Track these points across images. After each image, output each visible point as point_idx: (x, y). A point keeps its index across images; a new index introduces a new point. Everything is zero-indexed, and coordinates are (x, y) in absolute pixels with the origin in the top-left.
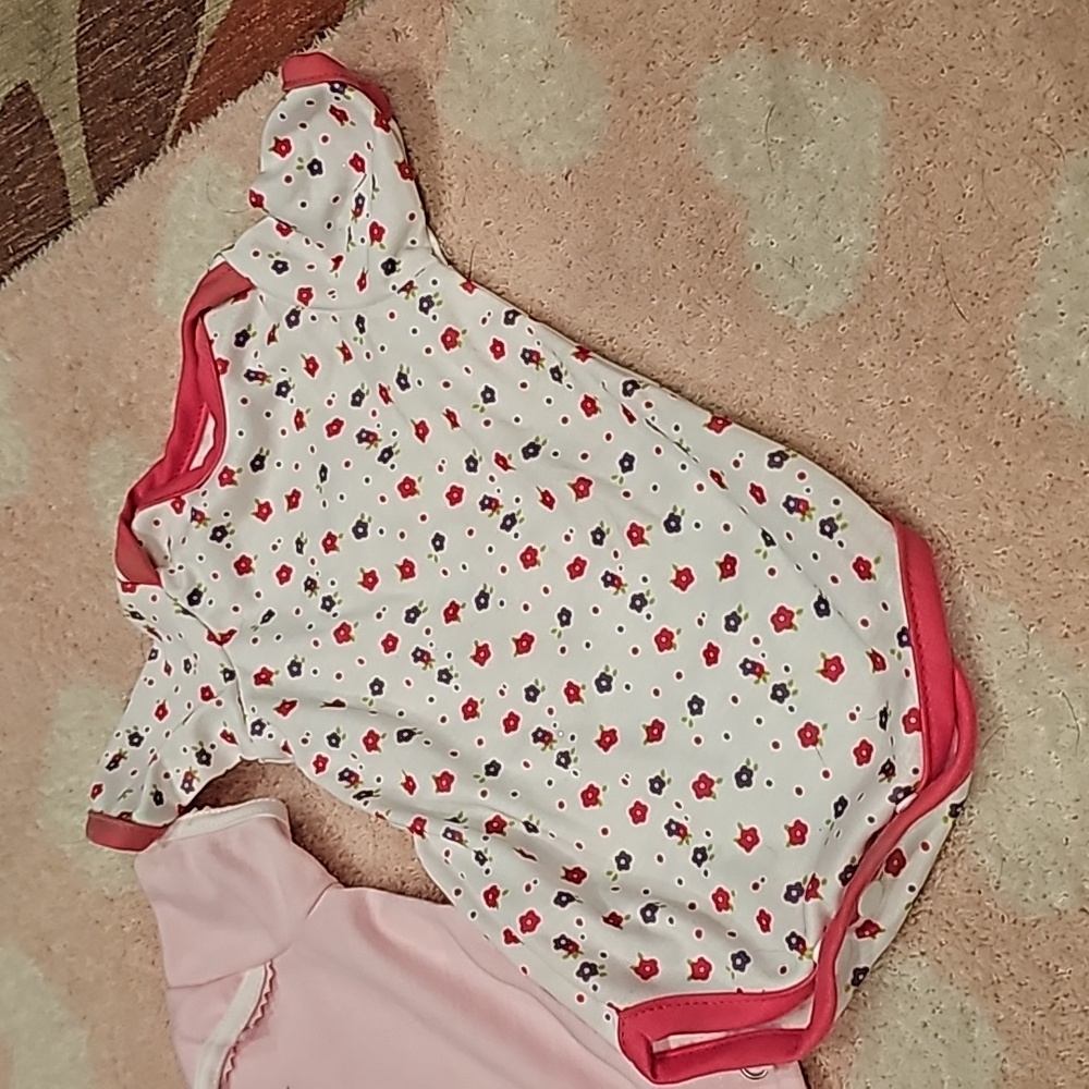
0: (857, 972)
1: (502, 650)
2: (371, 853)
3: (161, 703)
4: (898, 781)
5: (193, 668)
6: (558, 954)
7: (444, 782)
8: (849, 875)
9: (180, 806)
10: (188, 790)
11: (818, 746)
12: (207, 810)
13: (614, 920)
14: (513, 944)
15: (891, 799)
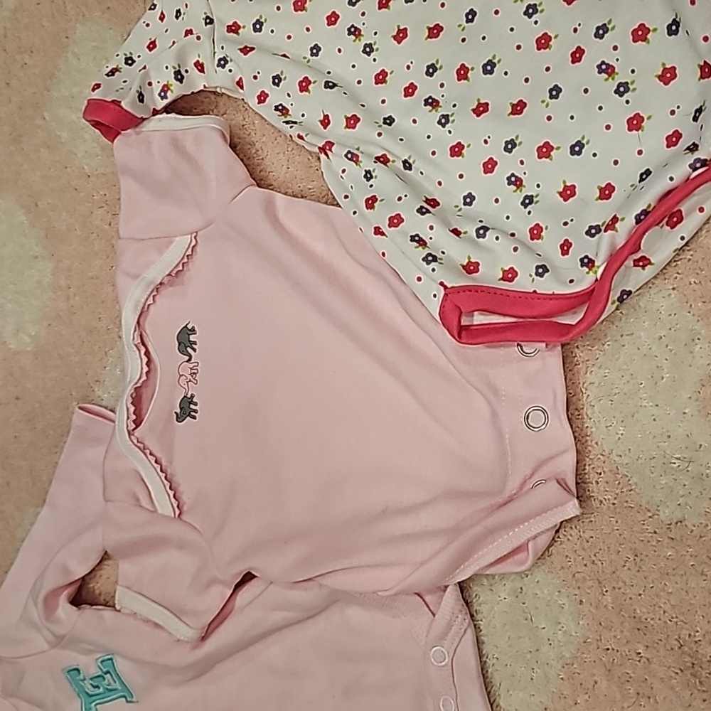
0: (623, 292)
1: (417, 34)
2: (284, 172)
3: (153, 40)
4: (699, 154)
5: (182, 16)
6: (412, 245)
7: (352, 122)
8: (642, 217)
9: (154, 109)
10: (162, 98)
11: (640, 131)
12: (173, 115)
13: (456, 232)
14: (379, 236)
15: (690, 166)
